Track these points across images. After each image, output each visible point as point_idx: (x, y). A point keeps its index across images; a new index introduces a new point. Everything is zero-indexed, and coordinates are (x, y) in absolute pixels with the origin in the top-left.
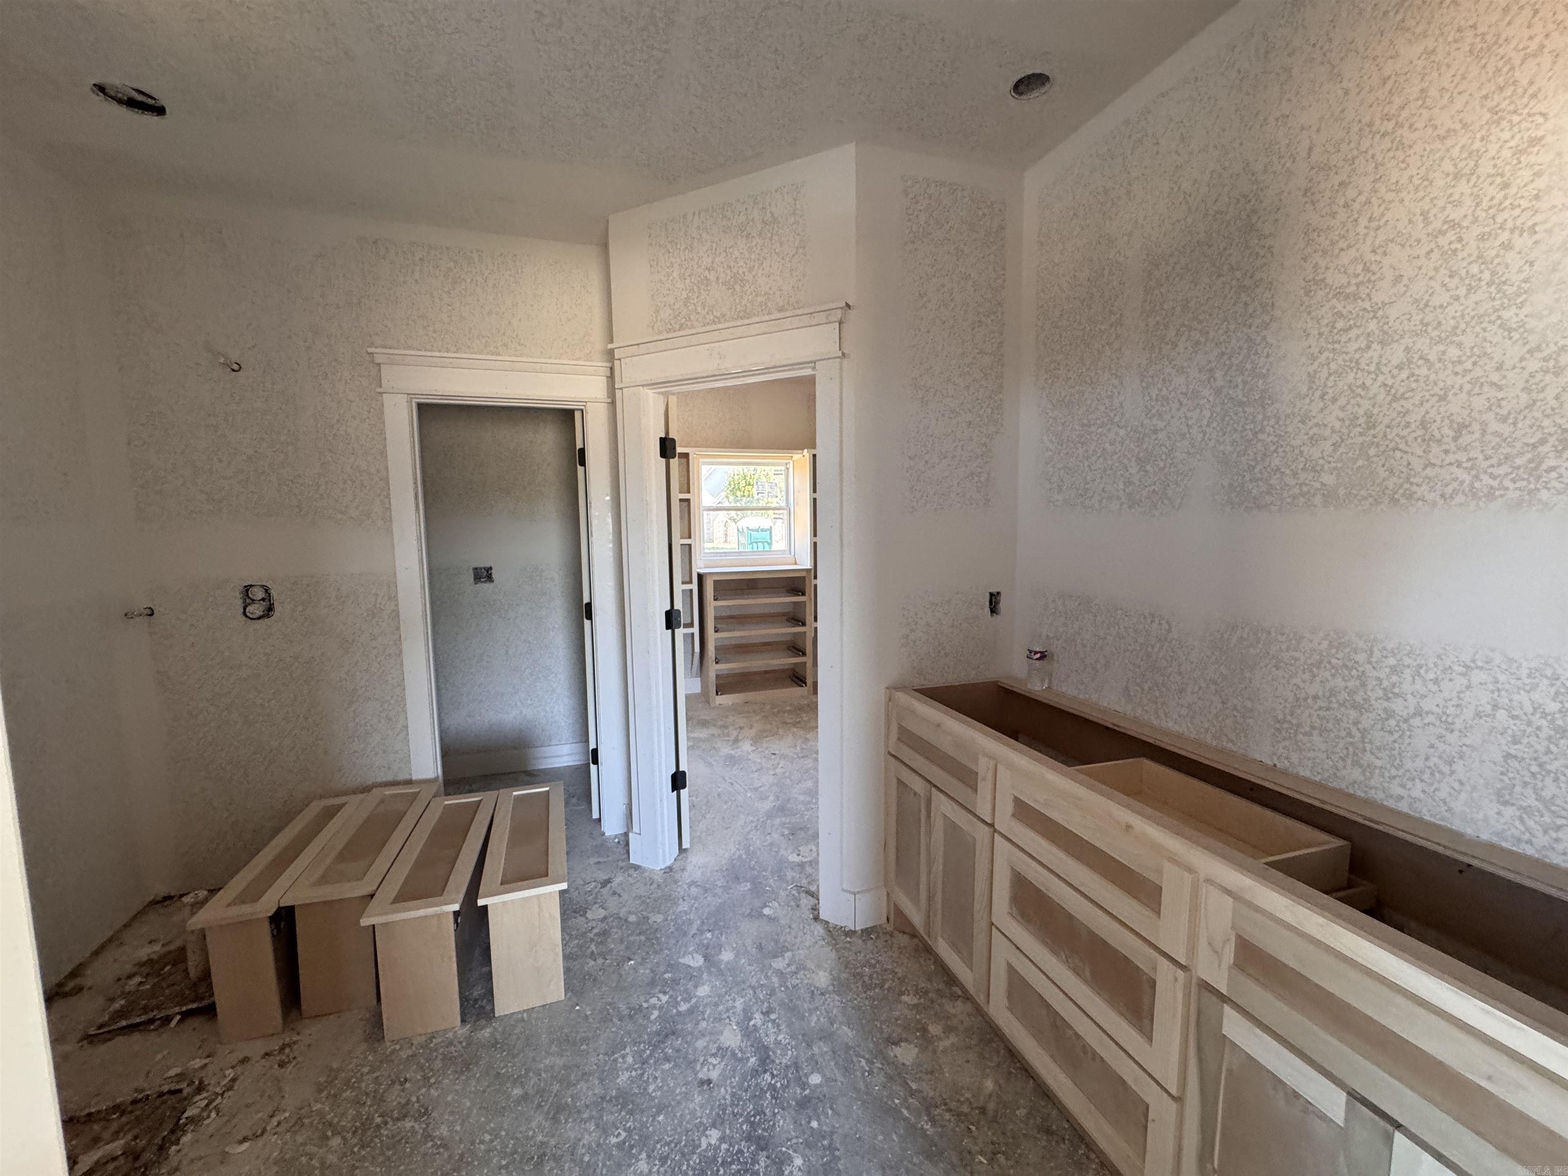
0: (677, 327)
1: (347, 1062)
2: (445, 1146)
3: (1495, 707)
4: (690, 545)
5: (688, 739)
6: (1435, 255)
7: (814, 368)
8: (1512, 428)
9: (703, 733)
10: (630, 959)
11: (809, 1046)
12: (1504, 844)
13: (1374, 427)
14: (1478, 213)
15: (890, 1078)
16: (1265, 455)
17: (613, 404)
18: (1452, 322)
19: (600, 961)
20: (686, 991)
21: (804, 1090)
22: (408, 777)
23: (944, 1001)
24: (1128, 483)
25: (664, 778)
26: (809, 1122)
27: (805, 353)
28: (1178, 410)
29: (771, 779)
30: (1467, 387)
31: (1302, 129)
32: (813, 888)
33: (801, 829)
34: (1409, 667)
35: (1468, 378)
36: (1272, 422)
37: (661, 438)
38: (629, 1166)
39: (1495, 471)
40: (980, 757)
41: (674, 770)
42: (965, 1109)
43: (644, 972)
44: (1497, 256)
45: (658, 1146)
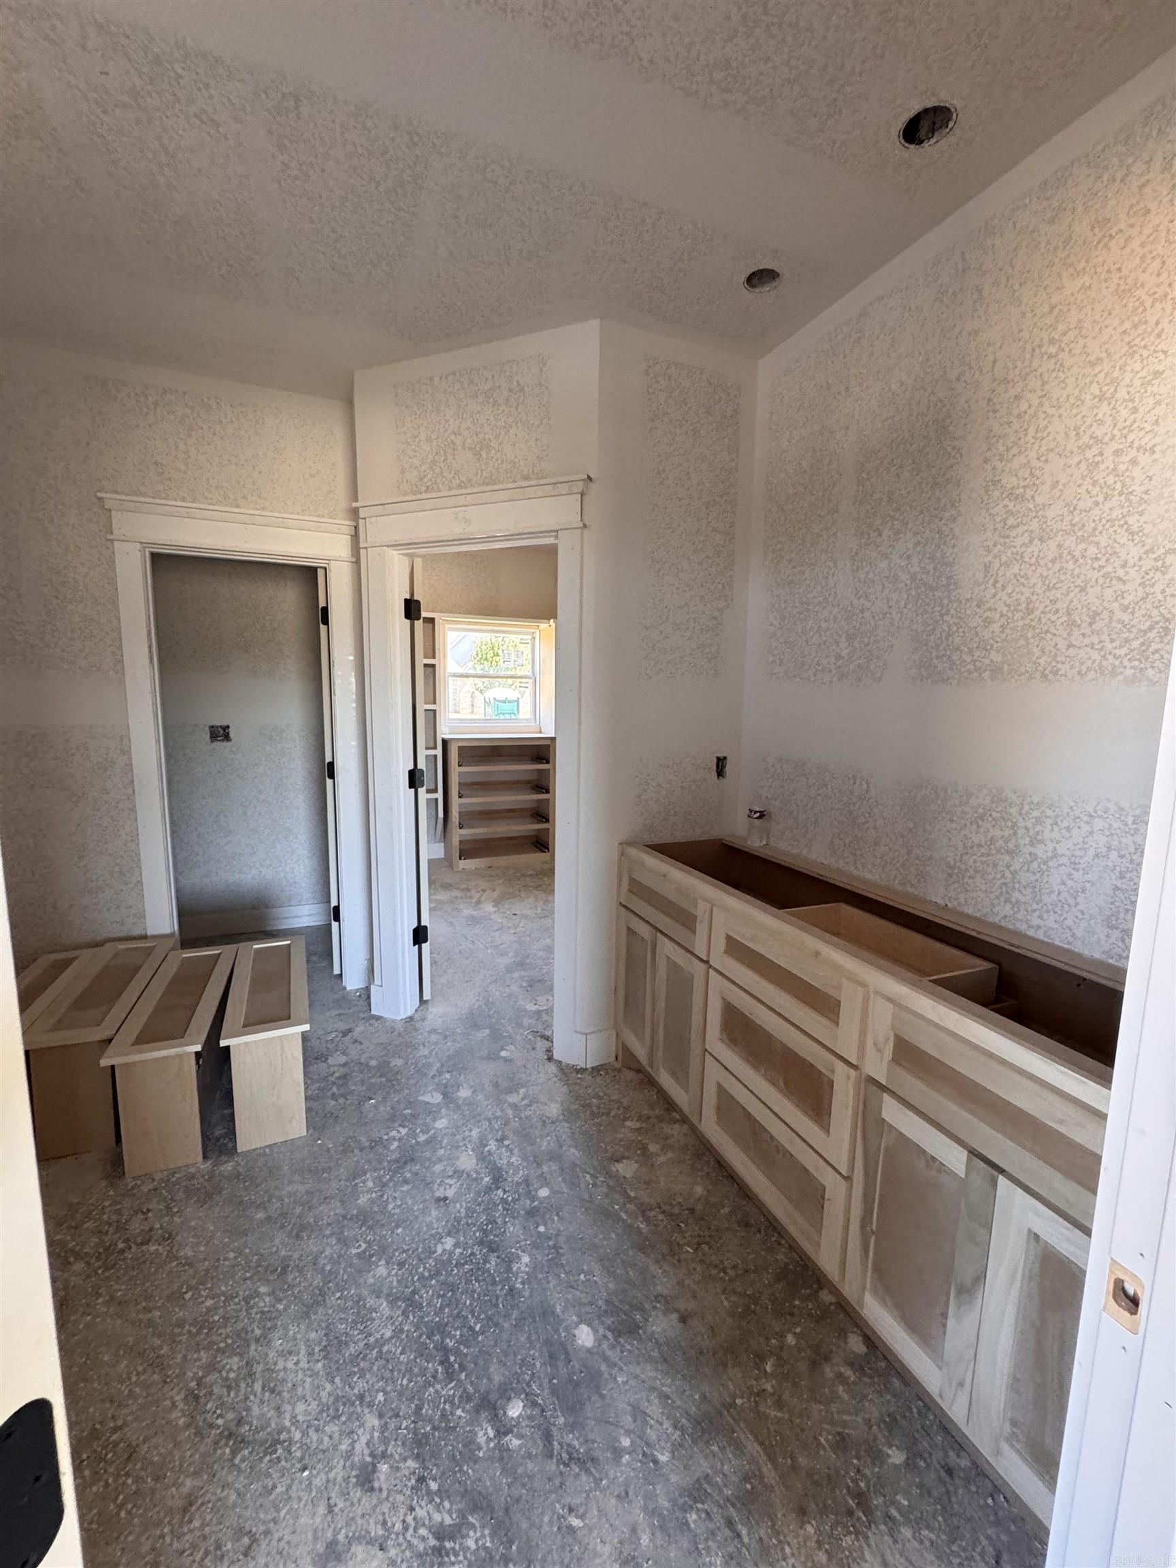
0: (423, 488)
1: (87, 1198)
2: (191, 1265)
3: (1109, 849)
4: (434, 711)
5: (430, 901)
6: (1083, 466)
7: (556, 537)
8: (1131, 617)
9: (443, 896)
10: (371, 1099)
11: (539, 1165)
12: (1110, 961)
13: (1032, 612)
14: (1115, 432)
15: (611, 1188)
16: (949, 635)
17: (357, 562)
18: (1093, 525)
19: (341, 1101)
20: (425, 1125)
21: (534, 1202)
22: (143, 933)
23: (664, 1124)
24: (838, 657)
25: (406, 933)
26: (537, 1227)
27: (549, 522)
28: (882, 591)
29: (512, 938)
30: (1101, 581)
31: (989, 344)
32: (548, 1033)
33: (539, 981)
34: (1049, 817)
35: (1102, 573)
36: (955, 605)
37: (406, 600)
38: (369, 1272)
39: (1118, 652)
40: (699, 901)
41: (415, 925)
42: (676, 1210)
43: (385, 1110)
44: (1127, 469)
45: (397, 1254)
